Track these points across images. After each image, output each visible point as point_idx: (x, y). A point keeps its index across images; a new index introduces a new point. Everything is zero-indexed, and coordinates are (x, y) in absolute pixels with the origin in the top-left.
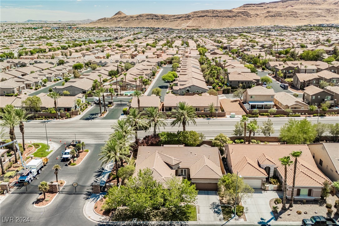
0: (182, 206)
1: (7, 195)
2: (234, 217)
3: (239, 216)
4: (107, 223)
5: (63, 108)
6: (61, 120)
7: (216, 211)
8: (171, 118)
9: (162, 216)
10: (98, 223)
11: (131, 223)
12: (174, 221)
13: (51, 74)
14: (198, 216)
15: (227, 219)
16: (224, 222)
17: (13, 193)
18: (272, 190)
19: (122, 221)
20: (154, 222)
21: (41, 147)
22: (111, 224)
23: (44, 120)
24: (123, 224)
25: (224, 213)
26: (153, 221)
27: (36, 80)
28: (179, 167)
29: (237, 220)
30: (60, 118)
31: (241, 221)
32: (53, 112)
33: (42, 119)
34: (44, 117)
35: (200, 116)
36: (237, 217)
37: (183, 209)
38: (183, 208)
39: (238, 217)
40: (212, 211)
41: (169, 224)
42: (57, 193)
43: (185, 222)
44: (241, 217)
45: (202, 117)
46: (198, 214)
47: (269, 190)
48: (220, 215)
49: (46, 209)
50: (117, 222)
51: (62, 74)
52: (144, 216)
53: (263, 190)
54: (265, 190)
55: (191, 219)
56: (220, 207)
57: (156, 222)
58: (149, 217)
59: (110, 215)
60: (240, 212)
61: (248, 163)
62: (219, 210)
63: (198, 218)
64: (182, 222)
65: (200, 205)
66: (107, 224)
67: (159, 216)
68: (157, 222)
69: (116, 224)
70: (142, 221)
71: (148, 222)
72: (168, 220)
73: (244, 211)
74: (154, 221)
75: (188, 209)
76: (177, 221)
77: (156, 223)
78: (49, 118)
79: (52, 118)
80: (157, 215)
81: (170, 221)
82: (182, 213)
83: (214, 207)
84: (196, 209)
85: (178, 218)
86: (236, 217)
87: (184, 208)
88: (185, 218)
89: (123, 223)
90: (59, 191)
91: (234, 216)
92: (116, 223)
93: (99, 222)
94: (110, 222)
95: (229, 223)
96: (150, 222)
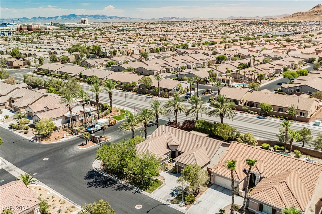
1: (75, 136)
2: (181, 204)
3: (185, 204)
5: (167, 89)
6: (160, 98)
7: (174, 193)
10: (94, 169)
12: (136, 187)
14: (156, 191)
15: (174, 202)
16: (169, 203)
17: (78, 136)
19: (107, 173)
22: (100, 173)
23: (150, 96)
24: (105, 175)
25: (177, 197)
26: (123, 181)
27: (176, 67)
28: (177, 149)
29: (181, 206)
30: (160, 97)
31: (183, 209)
32: (157, 91)
33: (149, 95)
37: (151, 181)
38: (153, 180)
40: (170, 192)
41: (130, 187)
42: (97, 143)
43: (142, 191)
44: (187, 206)
45: (280, 118)
46: (157, 189)
48: (173, 197)
49: (80, 151)
51: (203, 63)
52: (121, 176)
55: (148, 190)
56: (180, 192)
58: (124, 177)
59: (105, 167)
60: (188, 202)
62: (177, 193)
63: (154, 192)
64: (140, 190)
65: (167, 184)
66: (97, 172)
67: (131, 179)
68: (125, 183)
70: (117, 178)
71: (120, 180)
72: (132, 185)
73: (195, 202)
75: (154, 183)
76: (138, 188)
78: (154, 95)
79: (155, 96)
82: (146, 184)
83: (176, 190)
84: (160, 185)
86: (182, 204)
88: (145, 188)
90: (99, 143)
94: (100, 171)
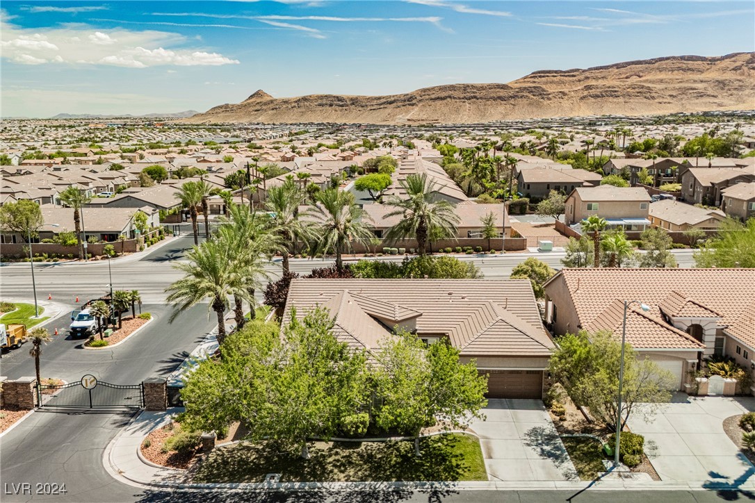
0: (432, 438)
2: (615, 469)
3: (630, 467)
4: (178, 488)
5: (99, 234)
7: (549, 452)
8: (380, 256)
9: (365, 466)
11: (260, 486)
13: (86, 184)
14: (490, 466)
15: (593, 475)
16: (581, 484)
18: (718, 395)
19: (231, 481)
20: (340, 483)
21: (17, 309)
22: (192, 490)
23: (45, 262)
24: (233, 491)
25: (576, 458)
26: (334, 480)
28: (416, 330)
29: (626, 477)
30: (88, 258)
31: (641, 481)
32: (70, 242)
33: (40, 261)
34: (46, 255)
35: (459, 248)
36: (623, 468)
37: (435, 445)
38: (436, 442)
39: (627, 469)
40: (534, 453)
41: (390, 490)
42: (30, 410)
43: (447, 483)
44: (639, 468)
45: (464, 251)
47: (708, 396)
48: (563, 462)
50: (211, 485)
51: (113, 186)
52: (305, 467)
53: (691, 394)
54: (696, 395)
55: (466, 474)
56: (559, 441)
57: (346, 483)
58: (324, 469)
59: (190, 466)
60: (634, 453)
61: (633, 312)
62: (558, 448)
63: (488, 471)
64: (436, 484)
65: (490, 436)
66: (176, 493)
67: (357, 465)
68: (350, 483)
69: (207, 491)
70: (298, 481)
71: (319, 484)
72: (388, 479)
73: (646, 450)
74: (339, 480)
75: (452, 447)
76: (420, 480)
77: (347, 486)
78: (60, 257)
79: (66, 257)
80: (350, 463)
81: (394, 480)
82: (432, 458)
83: (540, 442)
84: (479, 446)
85: (423, 472)
86: (620, 469)
87: (440, 444)
88: (445, 470)
89: (231, 488)
90: (37, 406)
91: (614, 466)
92: (208, 488)
93: (149, 485)
94: (186, 485)
95: (597, 487)
96: (325, 484)
